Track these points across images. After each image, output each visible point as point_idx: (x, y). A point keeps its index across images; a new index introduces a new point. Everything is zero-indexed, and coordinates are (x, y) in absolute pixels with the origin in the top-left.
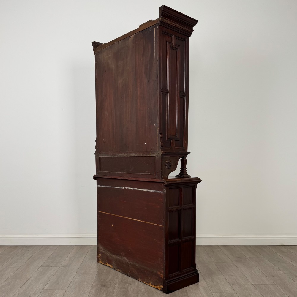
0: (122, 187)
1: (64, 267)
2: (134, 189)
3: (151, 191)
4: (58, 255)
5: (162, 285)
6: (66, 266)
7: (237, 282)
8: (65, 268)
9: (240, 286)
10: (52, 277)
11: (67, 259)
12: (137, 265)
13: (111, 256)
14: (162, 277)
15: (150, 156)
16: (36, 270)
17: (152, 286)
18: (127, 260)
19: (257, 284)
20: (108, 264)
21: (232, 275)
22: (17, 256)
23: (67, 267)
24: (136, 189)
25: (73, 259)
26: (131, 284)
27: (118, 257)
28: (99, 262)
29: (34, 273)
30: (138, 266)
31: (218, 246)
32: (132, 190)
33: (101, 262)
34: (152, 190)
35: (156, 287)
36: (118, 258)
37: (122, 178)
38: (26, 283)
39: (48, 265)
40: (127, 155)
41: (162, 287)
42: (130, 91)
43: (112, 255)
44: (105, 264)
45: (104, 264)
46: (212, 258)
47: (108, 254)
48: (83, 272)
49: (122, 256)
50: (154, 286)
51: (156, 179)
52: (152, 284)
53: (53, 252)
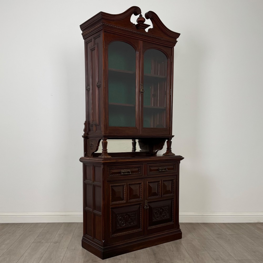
1: (54, 243)
4: (48, 232)
6: (57, 242)
7: (221, 257)
8: (56, 244)
9: (224, 261)
10: (44, 253)
11: (57, 235)
16: (29, 246)
19: (240, 259)
21: (215, 251)
22: (9, 233)
23: (58, 244)
26: (120, 260)
29: (27, 249)
31: (198, 223)
38: (21, 259)
39: (40, 242)
46: (194, 235)
48: (73, 248)
53: (42, 229)
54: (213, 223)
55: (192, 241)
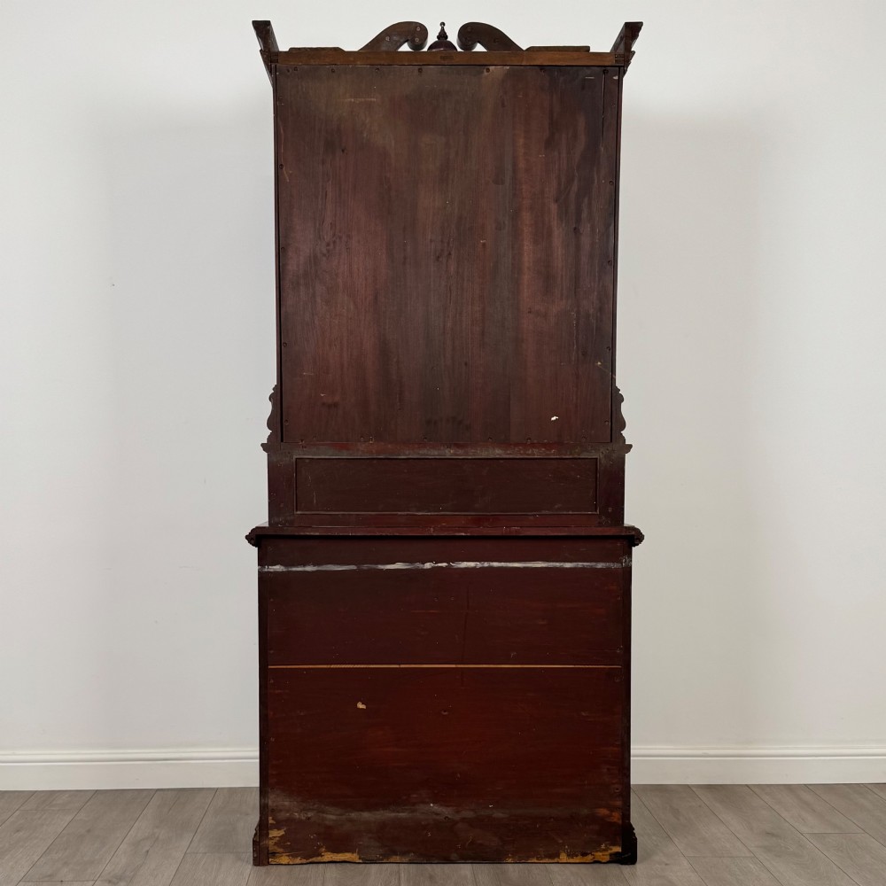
0: (419, 565)
1: (110, 882)
2: (486, 564)
3: (568, 565)
4: (89, 831)
5: (614, 845)
6: (120, 878)
11: (123, 847)
12: (498, 814)
13: (351, 821)
14: (615, 820)
15: (576, 456)
17: (571, 861)
18: (446, 811)
20: (328, 856)
24: (496, 564)
25: (144, 850)
27: (394, 811)
28: (269, 864)
30: (501, 815)
31: (688, 786)
32: (474, 568)
33: (285, 860)
34: (571, 562)
35: (589, 858)
36: (393, 815)
37: (432, 532)
39: (50, 876)
40: (460, 452)
41: (618, 849)
42: (484, 245)
43: (353, 815)
44: (311, 860)
45: (304, 861)
47: (331, 816)
49: (414, 804)
50: (580, 857)
51: (600, 529)
52: (569, 855)
53: (69, 818)
54: (747, 785)
55: (666, 864)
